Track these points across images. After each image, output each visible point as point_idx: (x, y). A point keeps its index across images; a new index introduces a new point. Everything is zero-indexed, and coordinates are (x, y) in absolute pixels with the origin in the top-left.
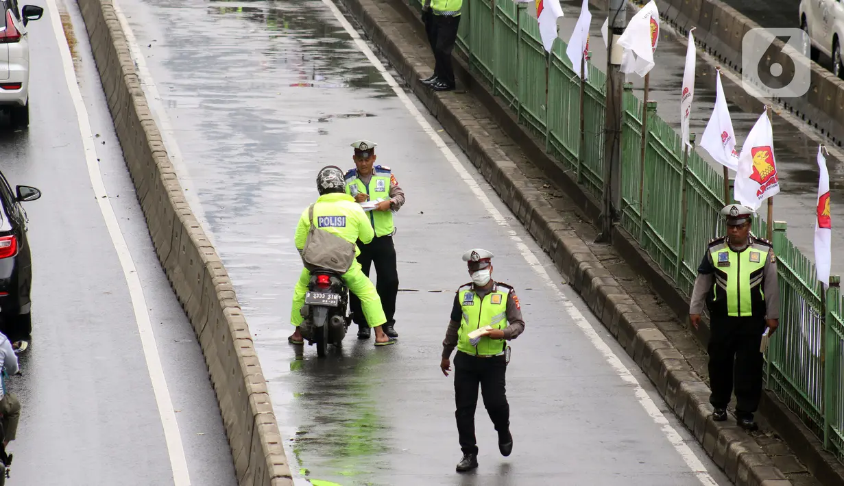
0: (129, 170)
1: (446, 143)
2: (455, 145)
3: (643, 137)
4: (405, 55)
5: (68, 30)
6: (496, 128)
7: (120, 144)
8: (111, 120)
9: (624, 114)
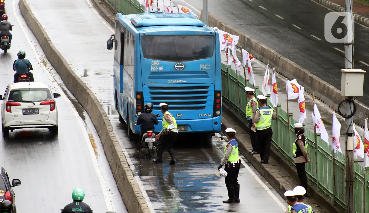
0: (125, 206)
1: (269, 189)
2: (274, 189)
3: (364, 184)
4: (247, 149)
5: (93, 142)
6: (292, 181)
7: (120, 194)
8: (115, 182)
9: (354, 173)
